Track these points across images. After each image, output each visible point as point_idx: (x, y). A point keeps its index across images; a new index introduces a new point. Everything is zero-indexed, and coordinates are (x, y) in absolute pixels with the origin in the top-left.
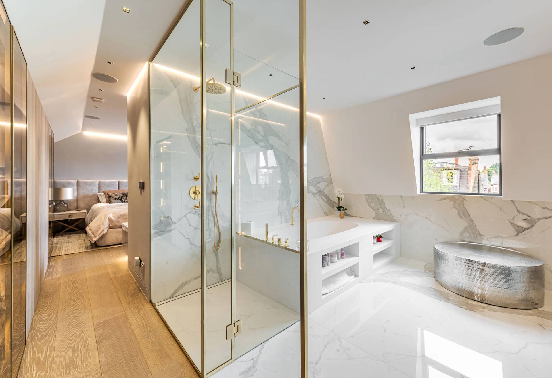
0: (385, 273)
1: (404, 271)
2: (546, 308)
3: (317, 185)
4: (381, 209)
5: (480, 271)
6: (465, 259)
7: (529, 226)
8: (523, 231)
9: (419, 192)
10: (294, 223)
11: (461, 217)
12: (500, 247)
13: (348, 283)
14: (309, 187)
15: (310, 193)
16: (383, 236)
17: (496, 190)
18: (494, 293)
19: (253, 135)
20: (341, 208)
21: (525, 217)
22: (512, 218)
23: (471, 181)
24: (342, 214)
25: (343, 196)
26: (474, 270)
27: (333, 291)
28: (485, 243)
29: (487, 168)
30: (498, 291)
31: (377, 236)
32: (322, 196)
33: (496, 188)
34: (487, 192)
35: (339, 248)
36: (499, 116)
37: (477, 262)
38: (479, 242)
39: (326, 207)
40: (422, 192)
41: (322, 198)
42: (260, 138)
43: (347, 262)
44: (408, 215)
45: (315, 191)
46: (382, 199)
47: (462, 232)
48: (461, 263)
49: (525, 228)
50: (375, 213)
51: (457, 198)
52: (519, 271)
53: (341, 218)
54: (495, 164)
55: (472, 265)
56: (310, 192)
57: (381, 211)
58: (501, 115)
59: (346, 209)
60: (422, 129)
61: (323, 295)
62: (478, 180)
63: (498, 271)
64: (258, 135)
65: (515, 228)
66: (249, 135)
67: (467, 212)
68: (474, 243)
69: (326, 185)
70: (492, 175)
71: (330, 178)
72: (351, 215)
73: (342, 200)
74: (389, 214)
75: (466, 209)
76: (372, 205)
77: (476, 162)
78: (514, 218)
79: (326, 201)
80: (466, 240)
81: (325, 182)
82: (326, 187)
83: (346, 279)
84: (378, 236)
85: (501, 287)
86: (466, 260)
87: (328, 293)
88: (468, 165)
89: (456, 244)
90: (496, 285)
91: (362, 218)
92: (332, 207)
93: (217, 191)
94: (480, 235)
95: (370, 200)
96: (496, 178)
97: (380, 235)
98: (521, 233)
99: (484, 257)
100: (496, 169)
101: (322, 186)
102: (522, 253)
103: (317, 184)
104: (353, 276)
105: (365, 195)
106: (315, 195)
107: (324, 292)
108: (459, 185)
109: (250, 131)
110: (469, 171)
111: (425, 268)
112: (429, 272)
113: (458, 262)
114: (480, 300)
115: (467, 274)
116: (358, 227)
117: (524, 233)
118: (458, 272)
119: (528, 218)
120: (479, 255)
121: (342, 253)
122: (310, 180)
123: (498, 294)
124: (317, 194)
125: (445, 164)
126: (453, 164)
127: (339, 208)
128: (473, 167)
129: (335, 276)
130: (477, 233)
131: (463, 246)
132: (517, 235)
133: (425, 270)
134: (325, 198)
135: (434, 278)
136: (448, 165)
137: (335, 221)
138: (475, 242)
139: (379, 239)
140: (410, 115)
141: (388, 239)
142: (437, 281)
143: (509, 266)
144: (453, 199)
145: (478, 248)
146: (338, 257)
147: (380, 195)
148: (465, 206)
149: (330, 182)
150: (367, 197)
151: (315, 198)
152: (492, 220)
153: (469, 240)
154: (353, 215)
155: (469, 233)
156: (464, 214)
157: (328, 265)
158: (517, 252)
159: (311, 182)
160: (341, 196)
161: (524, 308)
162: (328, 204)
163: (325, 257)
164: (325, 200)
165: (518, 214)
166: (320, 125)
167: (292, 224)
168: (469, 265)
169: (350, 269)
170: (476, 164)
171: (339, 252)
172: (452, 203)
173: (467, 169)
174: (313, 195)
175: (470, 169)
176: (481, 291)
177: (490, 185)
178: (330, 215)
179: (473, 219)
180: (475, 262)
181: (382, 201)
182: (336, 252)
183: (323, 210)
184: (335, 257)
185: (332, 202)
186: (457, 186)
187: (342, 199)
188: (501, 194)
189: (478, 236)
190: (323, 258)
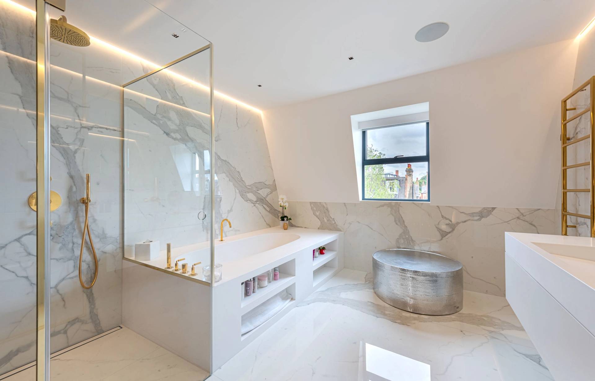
0: (326, 290)
1: (346, 284)
2: (465, 310)
3: (257, 192)
4: (325, 218)
5: (412, 280)
6: (400, 268)
7: (451, 230)
8: (446, 235)
9: (361, 199)
10: (223, 239)
11: (397, 224)
12: (428, 251)
13: (281, 311)
14: (247, 194)
15: (249, 202)
16: (325, 248)
17: (425, 197)
18: (424, 302)
19: (161, 122)
20: (285, 218)
21: (448, 222)
22: (437, 223)
23: (407, 190)
24: (286, 224)
25: (287, 205)
26: (407, 279)
27: (259, 326)
28: (417, 248)
29: (419, 179)
30: (428, 300)
31: (319, 248)
32: (264, 204)
33: (425, 196)
34: (419, 199)
35: (270, 268)
36: (428, 124)
37: (410, 270)
38: (412, 248)
39: (269, 217)
40: (363, 199)
41: (264, 207)
42: (173, 127)
43: (282, 284)
44: (351, 224)
45: (254, 199)
46: (327, 207)
47: (398, 238)
48: (396, 272)
49: (448, 232)
50: (320, 222)
51: (393, 204)
52: (444, 277)
53: (285, 230)
54: (424, 176)
55: (405, 275)
56: (247, 201)
57: (325, 220)
58: (429, 123)
59: (290, 219)
60: (364, 133)
61: (243, 335)
62: (413, 190)
63: (427, 279)
64: (169, 123)
65: (440, 232)
66: (154, 121)
67: (402, 218)
68: (407, 250)
69: (269, 192)
70: (422, 186)
71: (274, 184)
72: (296, 225)
73: (285, 209)
74: (333, 222)
75: (401, 215)
76: (318, 214)
77: (411, 173)
78: (439, 222)
79: (268, 211)
80: (401, 246)
81: (268, 188)
82: (269, 194)
83: (280, 305)
84: (321, 248)
85: (430, 295)
86: (400, 270)
87: (251, 331)
88: (405, 176)
89: (393, 251)
90: (426, 294)
91: (307, 228)
92: (276, 217)
93: (88, 198)
94: (413, 240)
95: (315, 209)
96: (425, 188)
97: (323, 247)
98: (445, 237)
99: (415, 264)
100: (425, 180)
101: (263, 192)
102: (446, 257)
103: (258, 190)
104: (289, 300)
105: (310, 202)
106: (254, 203)
107: (244, 330)
108: (399, 194)
109: (155, 115)
110: (406, 181)
111: (365, 279)
112: (369, 283)
113: (393, 272)
114: (413, 311)
115: (401, 284)
116: (300, 239)
117: (447, 237)
118: (393, 283)
119: (450, 222)
120: (412, 262)
121: (276, 274)
122: (249, 186)
123: (427, 302)
124: (258, 202)
125: (388, 175)
126: (395, 175)
127: (282, 219)
128: (409, 178)
129: (264, 304)
130: (410, 239)
131: (398, 253)
132: (442, 239)
133: (366, 281)
134: (267, 207)
135: (373, 290)
136: (391, 176)
137: (278, 233)
138: (409, 248)
139: (322, 251)
140: (352, 117)
141: (331, 250)
142: (375, 293)
143: (436, 273)
144: (390, 205)
145: (410, 255)
146: (269, 279)
147: (325, 203)
148: (400, 211)
149: (274, 188)
150: (312, 205)
151: (254, 207)
152: (422, 224)
153: (403, 247)
154: (299, 226)
155: (403, 239)
156: (400, 221)
157: (253, 292)
158: (442, 256)
159: (249, 188)
160: (285, 205)
161: (448, 314)
162: (271, 214)
163: (250, 283)
164: (268, 209)
165: (442, 219)
166: (262, 121)
167: (222, 240)
168: (402, 274)
169: (286, 291)
170: (411, 176)
171: (271, 273)
172: (389, 209)
173: (404, 180)
174: (252, 204)
175: (406, 180)
176: (413, 301)
177: (420, 194)
178: (274, 226)
179: (407, 225)
180: (408, 270)
181: (327, 210)
182: (268, 273)
183: (265, 221)
184: (264, 280)
185: (276, 211)
186: (397, 195)
187: (287, 208)
188: (429, 200)
189: (411, 241)
190: (247, 284)
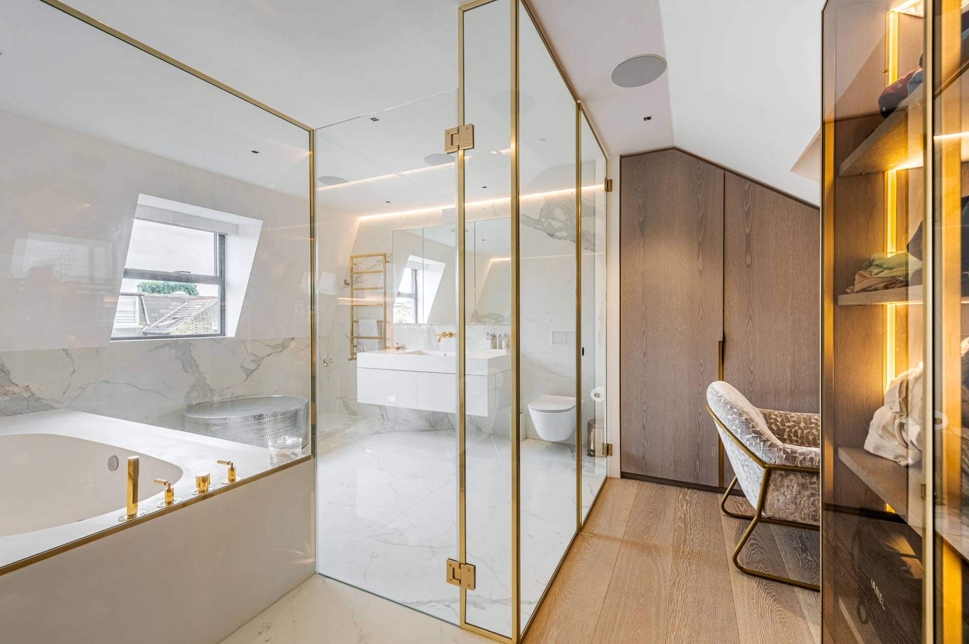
7: (256, 366)
11: (186, 371)
22: (242, 362)
28: (217, 399)
47: (188, 392)
49: (253, 370)
51: (181, 343)
65: (245, 372)
67: (195, 361)
75: (193, 357)
78: (244, 360)
80: (193, 402)
94: (211, 390)
117: (252, 375)
119: (255, 358)
130: (207, 389)
132: (247, 379)
138: (206, 399)
144: (175, 345)
148: (192, 352)
153: (197, 402)
155: (197, 391)
156: (191, 365)
165: (247, 356)
172: (174, 351)
189: (208, 392)
